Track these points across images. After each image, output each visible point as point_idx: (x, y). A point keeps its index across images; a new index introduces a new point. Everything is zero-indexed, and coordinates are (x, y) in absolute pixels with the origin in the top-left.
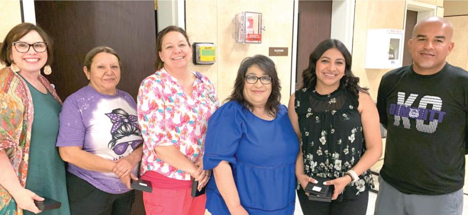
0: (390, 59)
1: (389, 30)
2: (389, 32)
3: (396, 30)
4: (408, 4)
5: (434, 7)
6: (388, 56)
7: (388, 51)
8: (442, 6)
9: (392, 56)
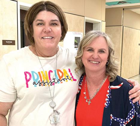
0: (75, 48)
1: (74, 32)
2: (74, 33)
3: (78, 33)
4: (86, 19)
5: (100, 21)
6: (74, 46)
7: (74, 43)
8: (104, 21)
9: (77, 46)
